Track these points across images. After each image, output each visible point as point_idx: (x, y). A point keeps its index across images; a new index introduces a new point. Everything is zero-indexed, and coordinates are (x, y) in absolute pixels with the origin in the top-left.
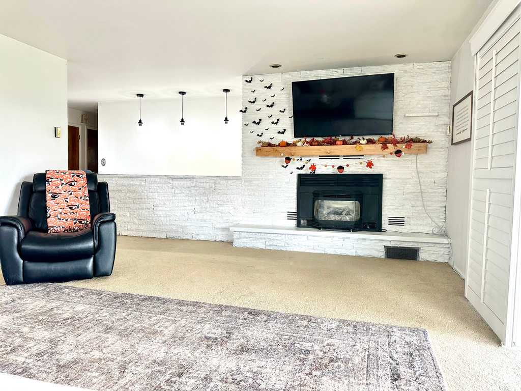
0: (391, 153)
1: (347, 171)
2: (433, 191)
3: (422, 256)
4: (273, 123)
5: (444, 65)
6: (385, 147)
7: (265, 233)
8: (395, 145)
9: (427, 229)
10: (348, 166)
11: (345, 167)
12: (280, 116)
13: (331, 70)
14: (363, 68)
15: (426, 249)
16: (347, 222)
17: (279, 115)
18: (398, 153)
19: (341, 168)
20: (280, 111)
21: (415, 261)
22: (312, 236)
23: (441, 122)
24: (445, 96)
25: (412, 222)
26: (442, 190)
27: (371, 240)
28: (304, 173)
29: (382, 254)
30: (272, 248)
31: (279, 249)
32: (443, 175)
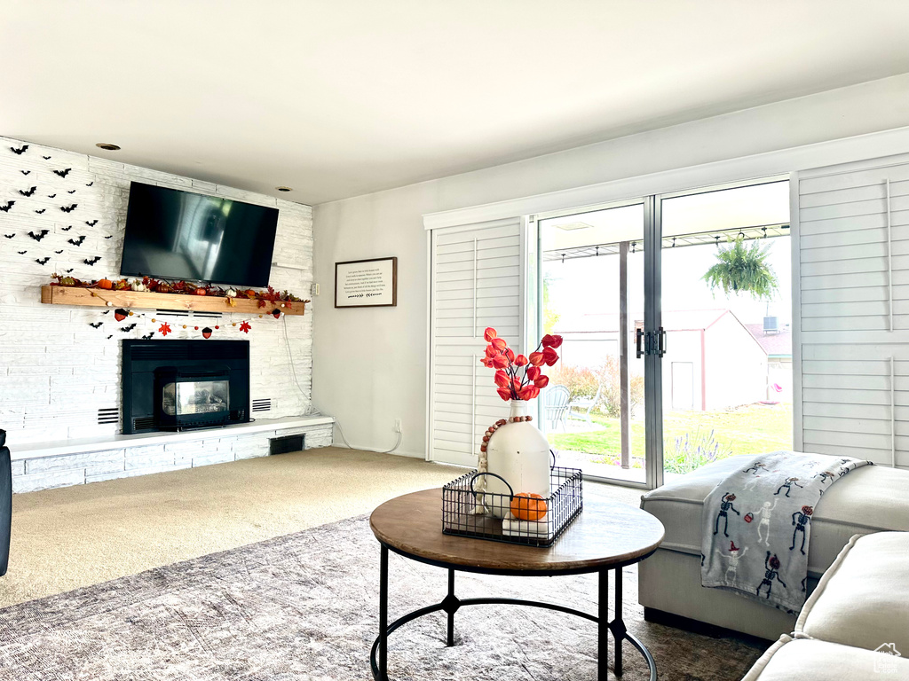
0: (268, 313)
1: (215, 336)
2: (300, 362)
3: (309, 443)
4: (71, 241)
5: (306, 210)
6: (261, 304)
7: (82, 453)
8: (273, 302)
9: (294, 411)
10: (217, 327)
11: (214, 330)
12: (88, 232)
13: (174, 176)
14: (219, 186)
15: (311, 433)
16: (214, 413)
17: (84, 229)
18: (276, 313)
19: (207, 331)
20: (87, 223)
21: (300, 452)
22: (172, 443)
23: (305, 278)
24: (308, 247)
25: (279, 404)
26: (308, 361)
27: (254, 434)
28: (132, 337)
29: (265, 451)
30: (99, 480)
31: (113, 478)
32: (309, 342)
